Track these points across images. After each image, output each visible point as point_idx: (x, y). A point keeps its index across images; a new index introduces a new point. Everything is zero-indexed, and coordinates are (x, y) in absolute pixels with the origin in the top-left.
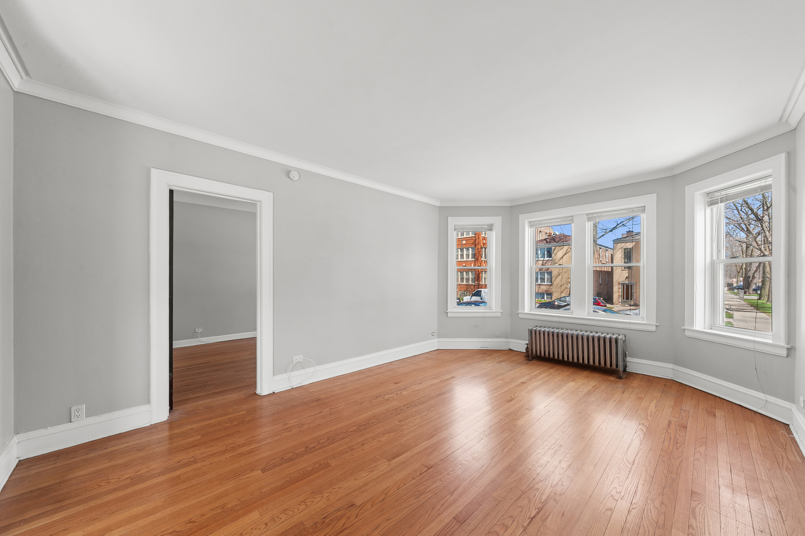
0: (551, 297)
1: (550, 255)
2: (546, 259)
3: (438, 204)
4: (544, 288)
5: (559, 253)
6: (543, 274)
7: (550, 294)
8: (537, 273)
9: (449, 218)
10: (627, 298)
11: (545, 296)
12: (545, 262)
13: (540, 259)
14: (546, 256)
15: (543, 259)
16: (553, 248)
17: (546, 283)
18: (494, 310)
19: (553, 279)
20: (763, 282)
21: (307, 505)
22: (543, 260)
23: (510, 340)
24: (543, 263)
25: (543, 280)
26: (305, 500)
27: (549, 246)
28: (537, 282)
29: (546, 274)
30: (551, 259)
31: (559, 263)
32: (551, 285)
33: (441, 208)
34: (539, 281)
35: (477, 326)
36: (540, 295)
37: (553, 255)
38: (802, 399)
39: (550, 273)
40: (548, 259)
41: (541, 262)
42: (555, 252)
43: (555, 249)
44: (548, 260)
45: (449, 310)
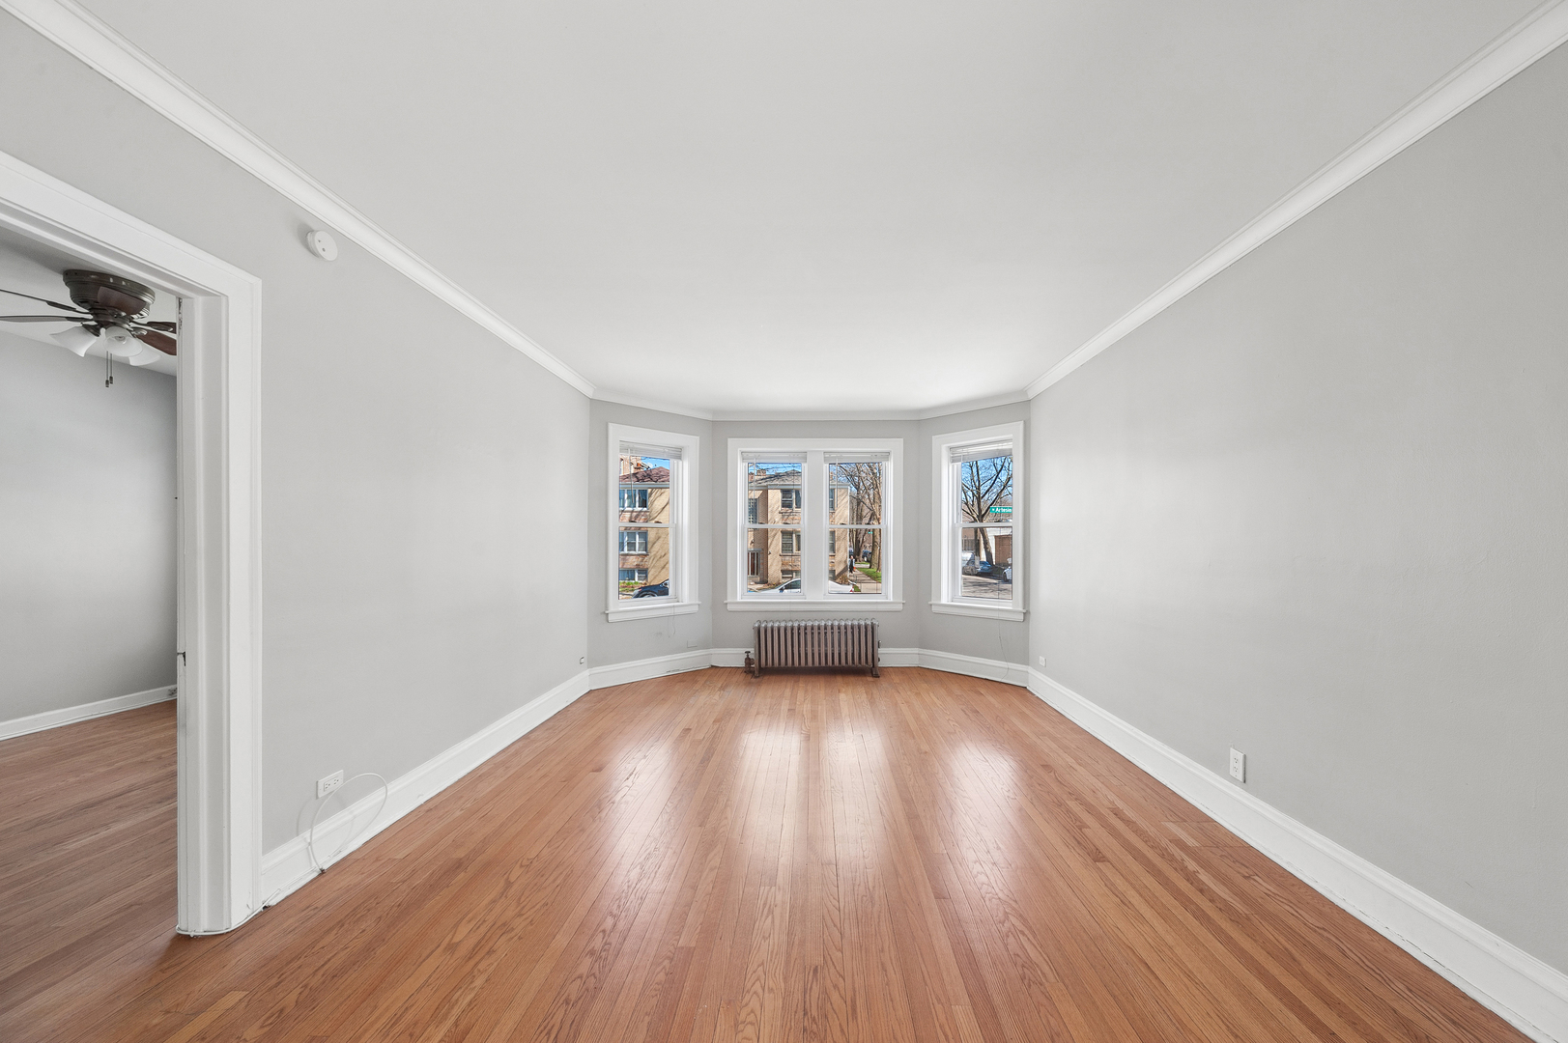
0: (646, 577)
1: (644, 504)
2: (638, 509)
3: (590, 393)
4: (632, 562)
5: (657, 501)
6: (632, 535)
7: (644, 572)
8: (621, 535)
9: (611, 426)
10: (753, 573)
11: (637, 574)
12: (635, 514)
13: (627, 509)
14: (637, 504)
15: (631, 509)
16: (649, 490)
17: (637, 552)
18: (686, 602)
19: (649, 546)
20: (874, 547)
21: (752, 1023)
22: (633, 511)
23: (712, 651)
24: (631, 517)
25: (632, 546)
26: (736, 1019)
27: (642, 486)
28: (623, 550)
29: (637, 536)
30: (645, 509)
31: (656, 520)
32: (646, 555)
33: (594, 403)
34: (626, 548)
35: (661, 634)
36: (627, 573)
37: (649, 504)
38: (1042, 659)
39: (644, 535)
40: (640, 509)
41: (628, 515)
42: (651, 499)
43: (651, 493)
44: (641, 511)
45: (611, 609)
